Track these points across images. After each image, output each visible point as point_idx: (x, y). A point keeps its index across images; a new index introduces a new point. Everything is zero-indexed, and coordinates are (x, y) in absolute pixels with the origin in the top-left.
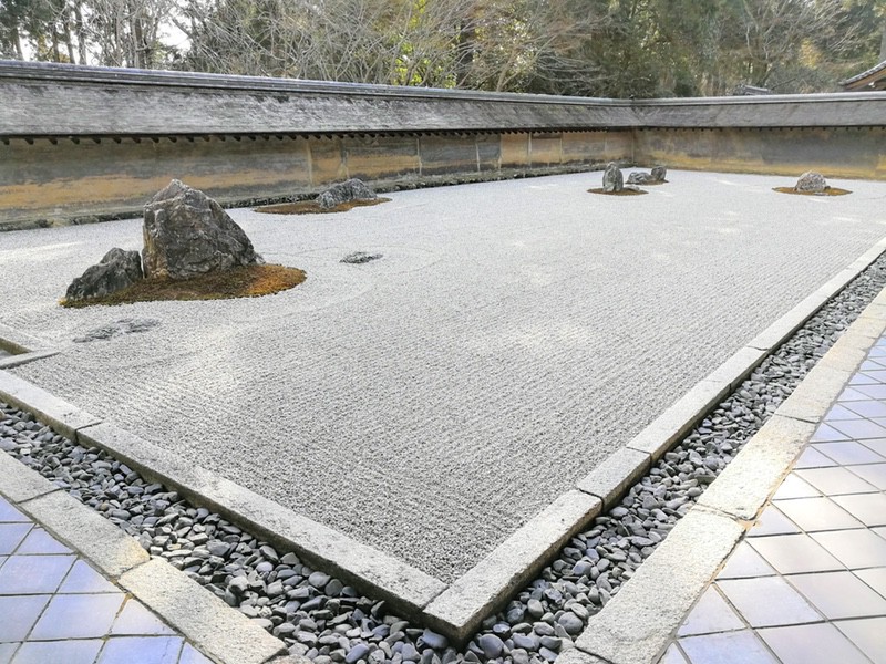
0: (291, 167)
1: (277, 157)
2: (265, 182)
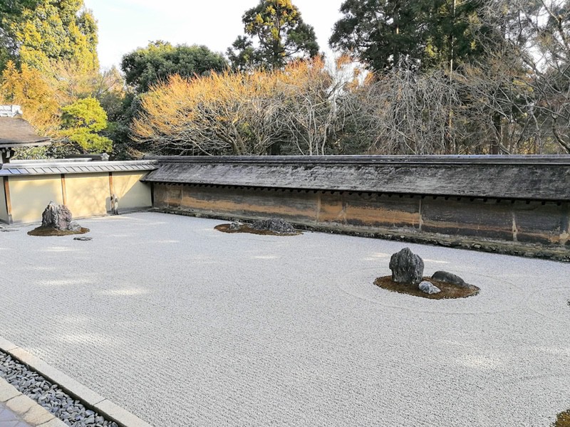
0: (306, 208)
1: (299, 201)
2: (290, 213)
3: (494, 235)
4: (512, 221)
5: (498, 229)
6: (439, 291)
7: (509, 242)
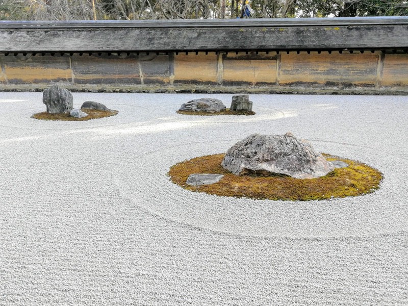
3: (128, 82)
4: (139, 69)
5: (130, 76)
6: (87, 115)
7: (139, 86)
